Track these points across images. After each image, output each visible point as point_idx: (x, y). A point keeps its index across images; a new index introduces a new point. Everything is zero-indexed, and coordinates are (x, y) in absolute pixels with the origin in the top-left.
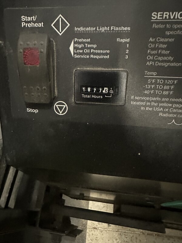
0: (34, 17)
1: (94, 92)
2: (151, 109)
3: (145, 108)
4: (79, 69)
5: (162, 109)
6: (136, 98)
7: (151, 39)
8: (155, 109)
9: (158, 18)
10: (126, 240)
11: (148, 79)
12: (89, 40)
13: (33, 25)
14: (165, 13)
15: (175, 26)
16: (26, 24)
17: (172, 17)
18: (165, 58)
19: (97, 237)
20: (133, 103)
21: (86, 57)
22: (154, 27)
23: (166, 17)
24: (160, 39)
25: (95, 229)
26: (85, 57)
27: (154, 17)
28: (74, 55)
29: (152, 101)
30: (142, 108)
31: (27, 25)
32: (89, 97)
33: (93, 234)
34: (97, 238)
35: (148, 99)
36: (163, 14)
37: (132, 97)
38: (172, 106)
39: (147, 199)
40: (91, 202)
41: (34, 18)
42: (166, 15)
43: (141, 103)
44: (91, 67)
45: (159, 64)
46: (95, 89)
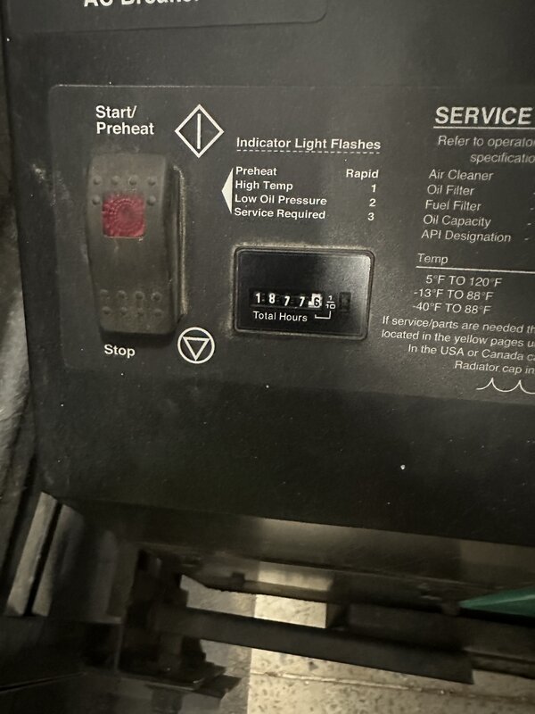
0: (129, 110)
1: (286, 304)
2: (432, 351)
3: (419, 349)
4: (245, 244)
5: (461, 351)
6: (395, 322)
7: (433, 174)
8: (444, 352)
9: (452, 121)
10: (361, 709)
11: (425, 272)
12: (272, 172)
13: (126, 129)
14: (468, 110)
15: (495, 143)
16: (109, 127)
17: (486, 121)
18: (471, 222)
19: (278, 699)
20: (387, 335)
21: (264, 213)
22: (442, 143)
23: (471, 120)
24: (456, 174)
25: (271, 678)
26: (261, 214)
27: (442, 119)
28: (233, 208)
29: (437, 330)
30: (411, 348)
31: (111, 129)
32: (271, 317)
33: (265, 692)
34: (277, 702)
35: (424, 323)
36: (463, 112)
37: (385, 319)
38: (489, 342)
39: (423, 587)
40: (260, 598)
41: (129, 112)
42: (472, 113)
43: (408, 336)
44: (277, 241)
45: (455, 236)
46: (288, 298)
